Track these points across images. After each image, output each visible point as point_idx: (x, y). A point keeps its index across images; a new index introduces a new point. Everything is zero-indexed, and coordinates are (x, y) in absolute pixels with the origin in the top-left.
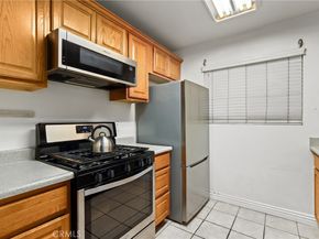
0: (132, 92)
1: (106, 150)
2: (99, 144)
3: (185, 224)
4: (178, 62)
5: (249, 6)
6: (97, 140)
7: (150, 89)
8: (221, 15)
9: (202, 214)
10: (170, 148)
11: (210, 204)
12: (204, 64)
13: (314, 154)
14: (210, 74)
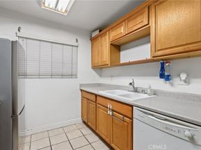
5: (63, 11)
12: (19, 30)
13: (81, 90)
14: (25, 40)
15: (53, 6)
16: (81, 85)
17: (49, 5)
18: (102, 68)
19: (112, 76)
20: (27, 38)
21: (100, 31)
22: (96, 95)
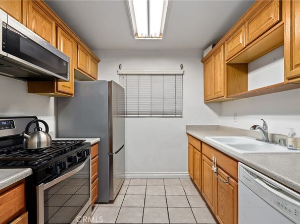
0: (61, 86)
1: (43, 146)
2: (36, 140)
3: (111, 202)
4: (96, 61)
5: (158, 36)
6: (33, 135)
7: (76, 84)
8: (139, 35)
9: (123, 191)
10: (98, 139)
11: (126, 182)
12: (120, 68)
13: (188, 134)
14: (125, 76)
15: (145, 33)
16: (188, 127)
17: (142, 34)
18: (221, 102)
19: (235, 115)
20: (127, 75)
21: (214, 46)
22: (201, 142)
